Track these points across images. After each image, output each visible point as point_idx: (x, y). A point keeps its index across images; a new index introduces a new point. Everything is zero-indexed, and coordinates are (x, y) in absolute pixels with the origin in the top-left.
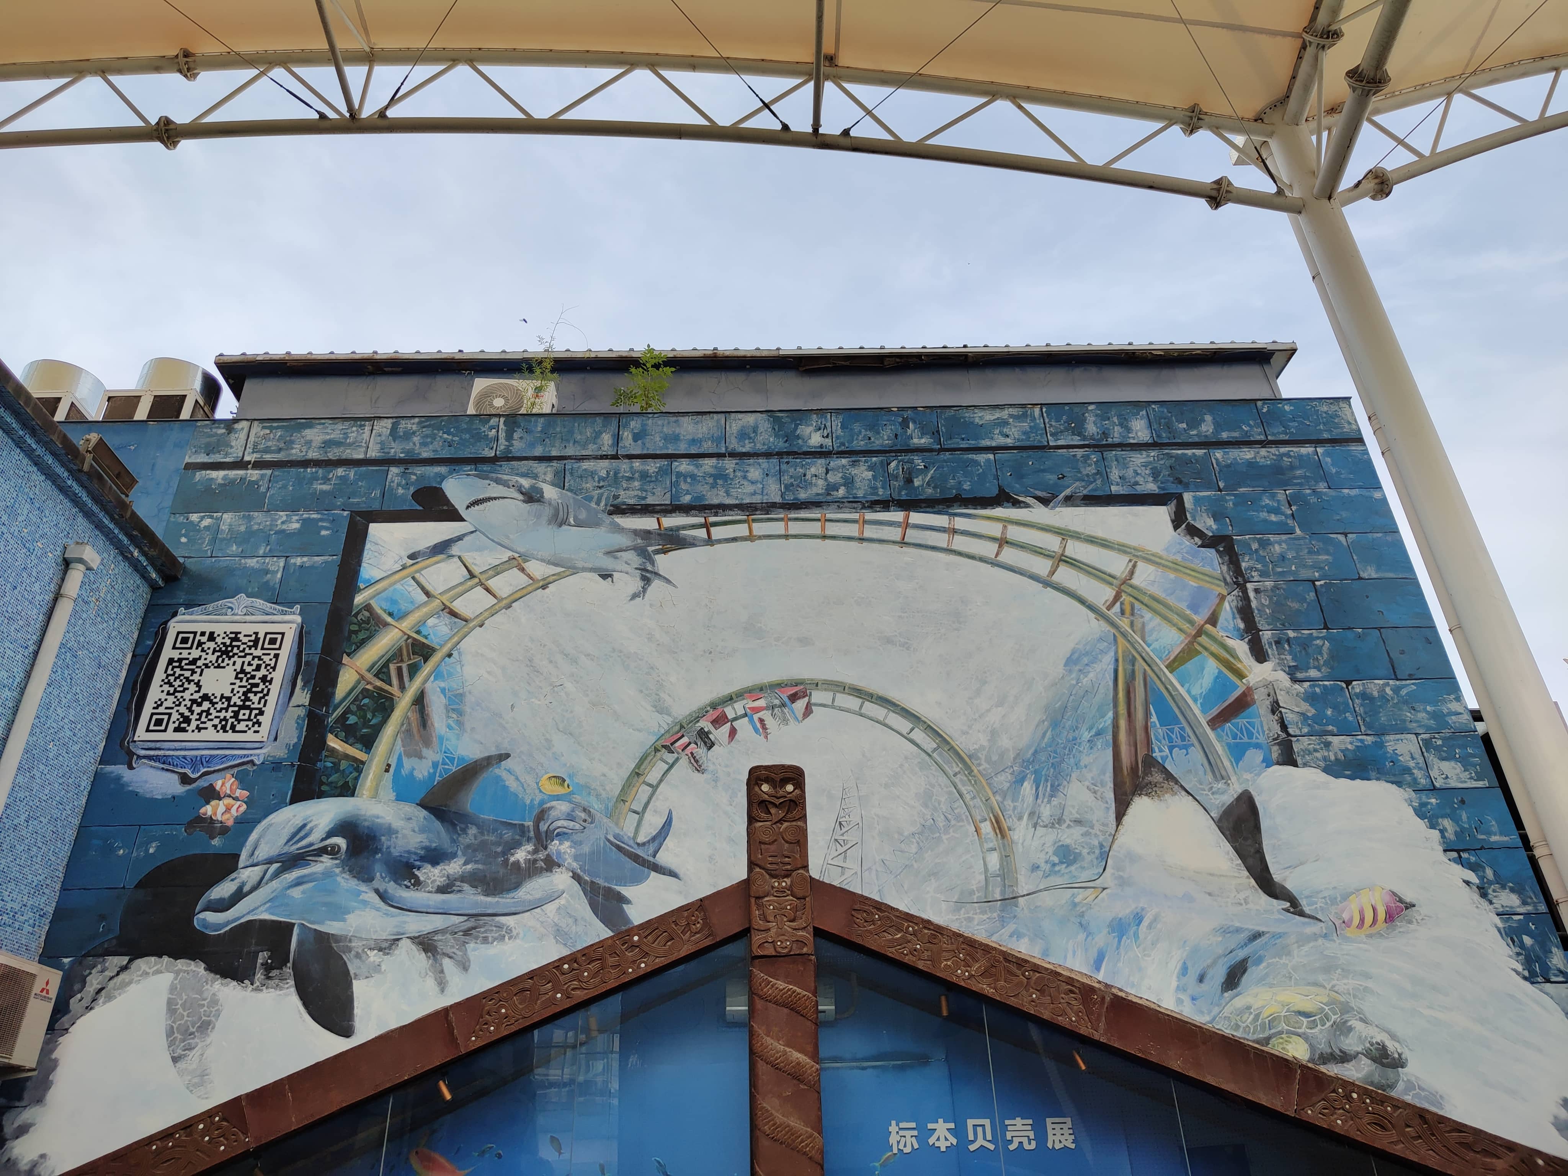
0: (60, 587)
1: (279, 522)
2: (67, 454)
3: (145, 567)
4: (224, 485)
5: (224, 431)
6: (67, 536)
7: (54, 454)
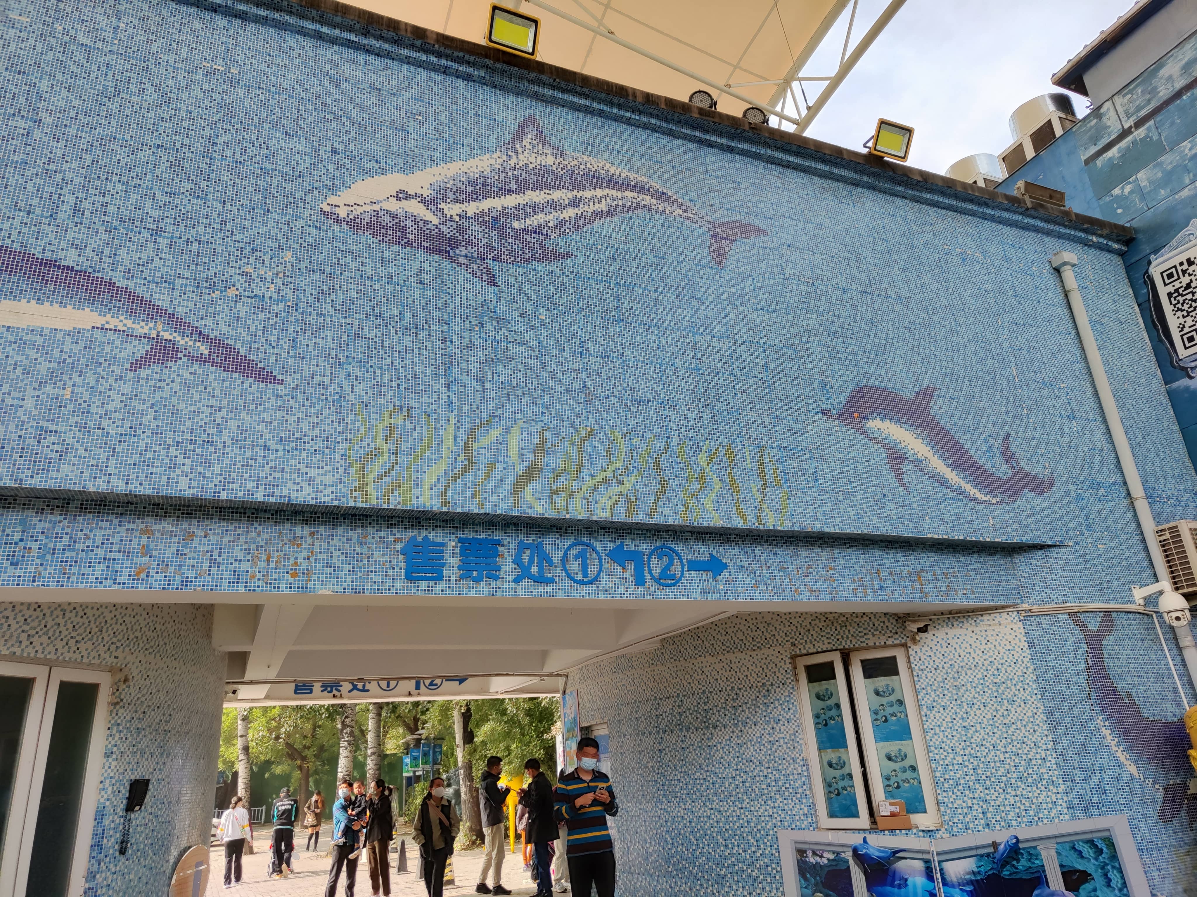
0: (1064, 287)
1: (1187, 151)
2: (1013, 205)
3: (1107, 245)
4: (1123, 156)
5: (1095, 121)
6: (1046, 254)
7: (1006, 210)
